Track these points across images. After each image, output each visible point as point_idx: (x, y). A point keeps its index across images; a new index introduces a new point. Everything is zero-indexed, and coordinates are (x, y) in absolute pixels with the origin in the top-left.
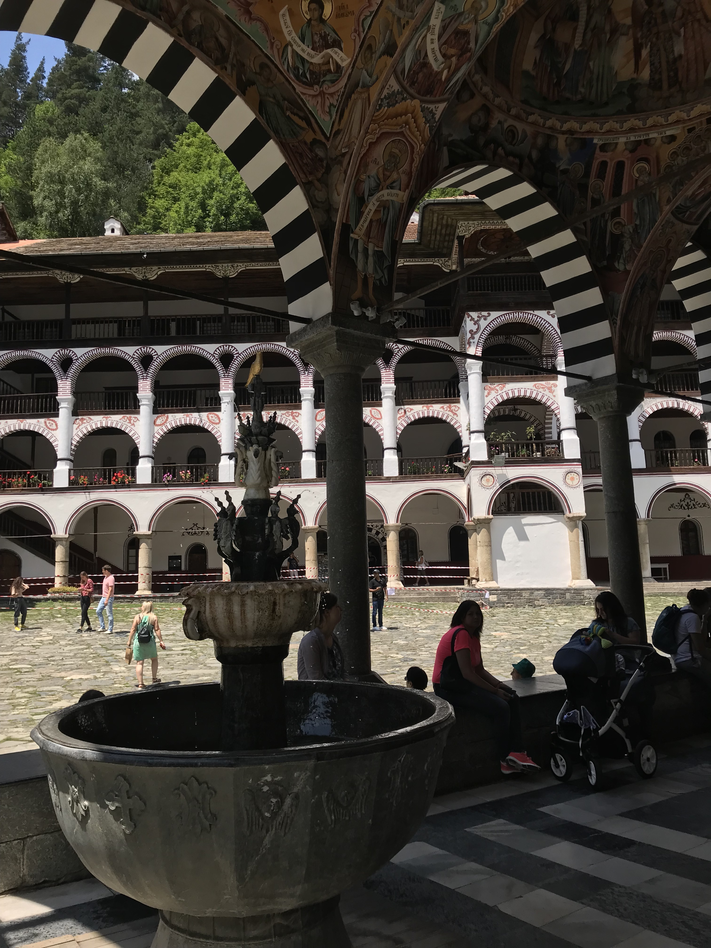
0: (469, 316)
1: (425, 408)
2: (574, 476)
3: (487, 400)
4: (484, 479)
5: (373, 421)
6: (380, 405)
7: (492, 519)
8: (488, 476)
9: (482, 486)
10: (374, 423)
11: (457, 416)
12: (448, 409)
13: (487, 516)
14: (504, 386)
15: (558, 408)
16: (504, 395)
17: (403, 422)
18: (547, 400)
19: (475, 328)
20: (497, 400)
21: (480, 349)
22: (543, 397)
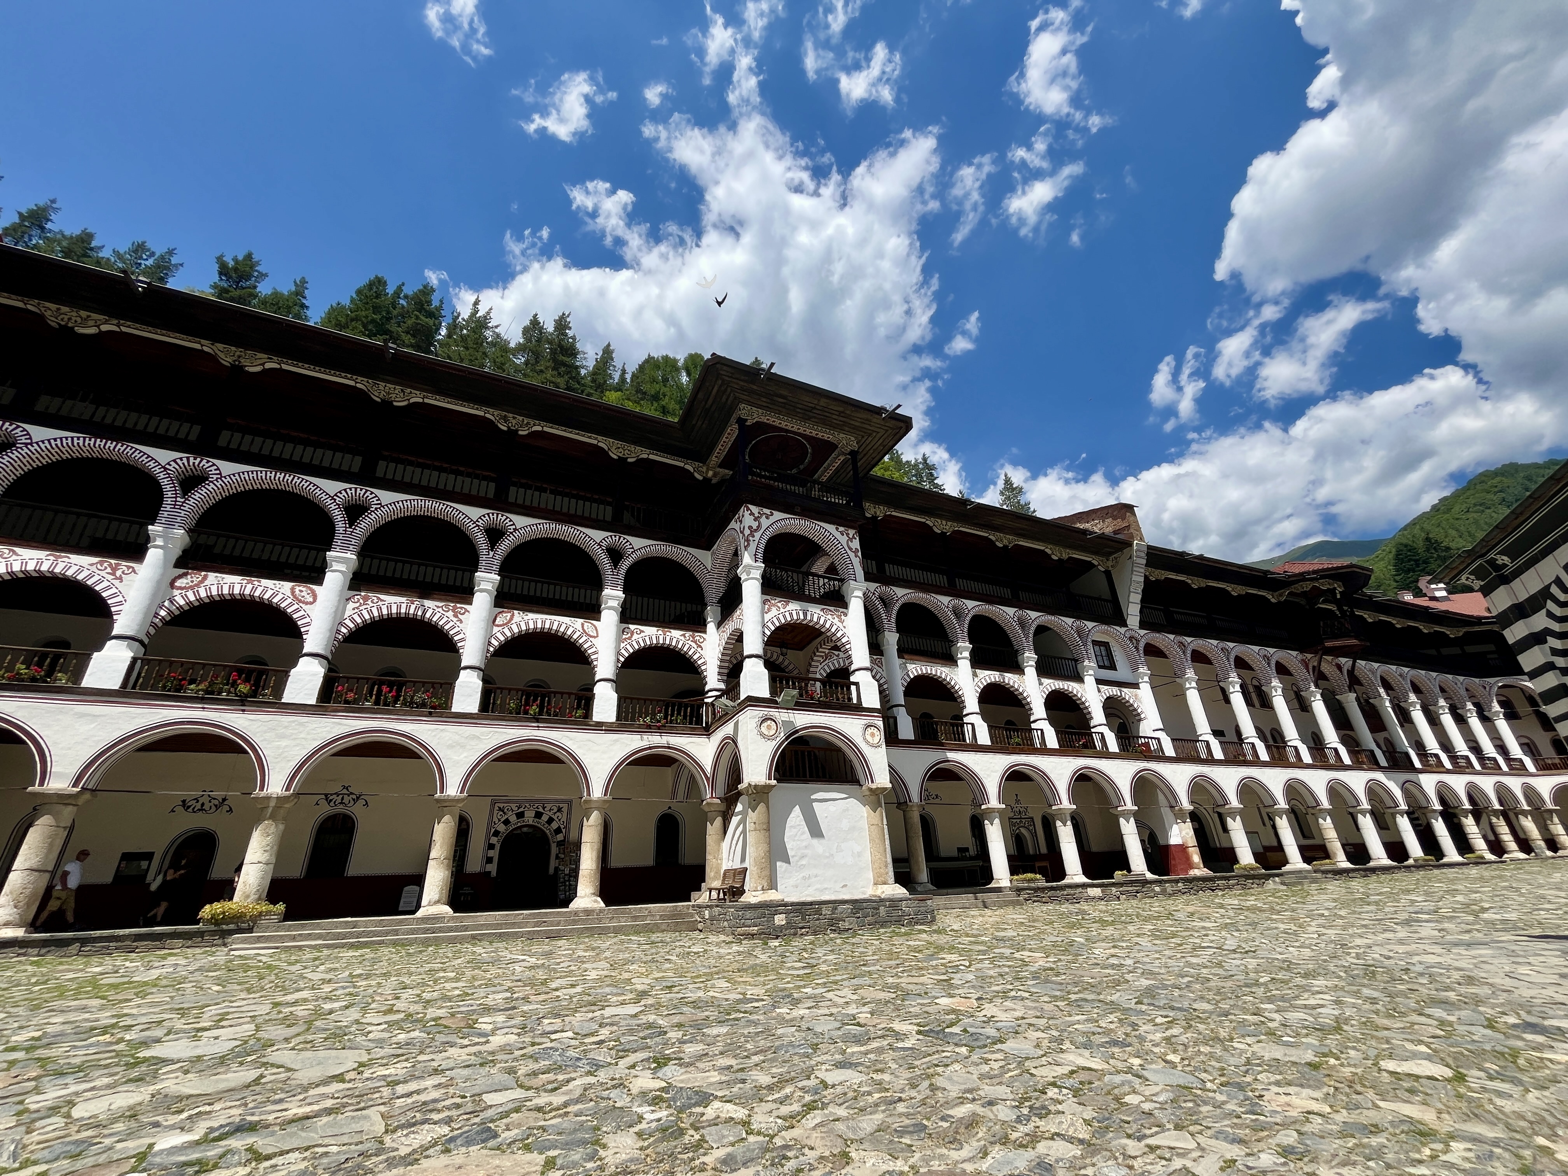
0: (748, 509)
1: (660, 632)
2: (875, 732)
3: (767, 617)
4: (765, 724)
5: (584, 638)
6: (598, 620)
7: (775, 786)
8: (770, 721)
9: (762, 735)
10: (586, 641)
11: (702, 649)
12: (691, 639)
13: (768, 782)
14: (787, 604)
15: (848, 642)
16: (787, 614)
17: (628, 647)
18: (837, 630)
19: (755, 525)
20: (778, 619)
21: (761, 551)
22: (832, 625)
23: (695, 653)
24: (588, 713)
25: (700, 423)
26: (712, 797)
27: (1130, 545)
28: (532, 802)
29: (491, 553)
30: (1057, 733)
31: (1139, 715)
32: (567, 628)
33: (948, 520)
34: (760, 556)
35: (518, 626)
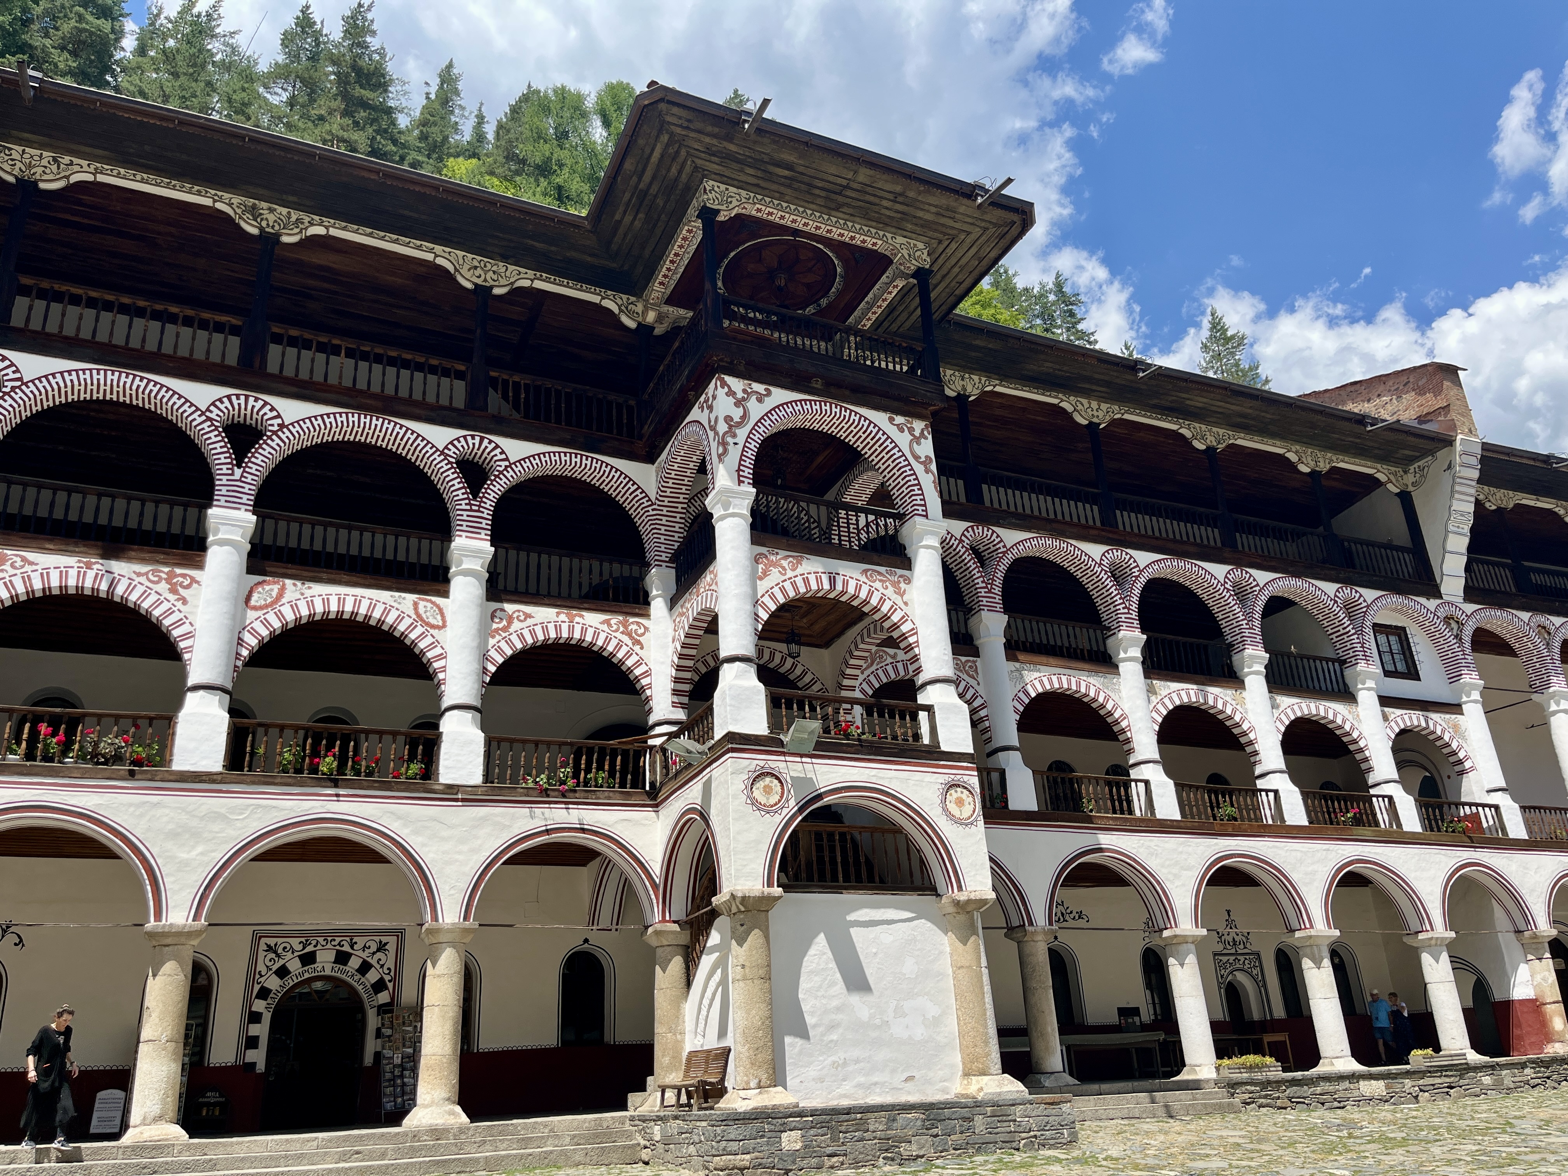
0: (724, 384)
1: (563, 617)
2: (964, 796)
3: (763, 586)
4: (760, 784)
5: (419, 630)
6: (445, 594)
7: (780, 897)
8: (768, 780)
9: (754, 802)
10: (422, 636)
11: (642, 648)
12: (622, 629)
13: (767, 890)
14: (799, 562)
15: (914, 631)
16: (799, 581)
17: (503, 645)
18: (893, 609)
19: (737, 414)
20: (783, 590)
21: (748, 463)
22: (882, 600)
23: (628, 655)
24: (429, 771)
25: (628, 219)
26: (664, 920)
27: (1449, 442)
28: (328, 935)
29: (238, 472)
30: (1305, 795)
31: (1460, 762)
32: (386, 611)
33: (1102, 399)
34: (747, 472)
35: (294, 607)
